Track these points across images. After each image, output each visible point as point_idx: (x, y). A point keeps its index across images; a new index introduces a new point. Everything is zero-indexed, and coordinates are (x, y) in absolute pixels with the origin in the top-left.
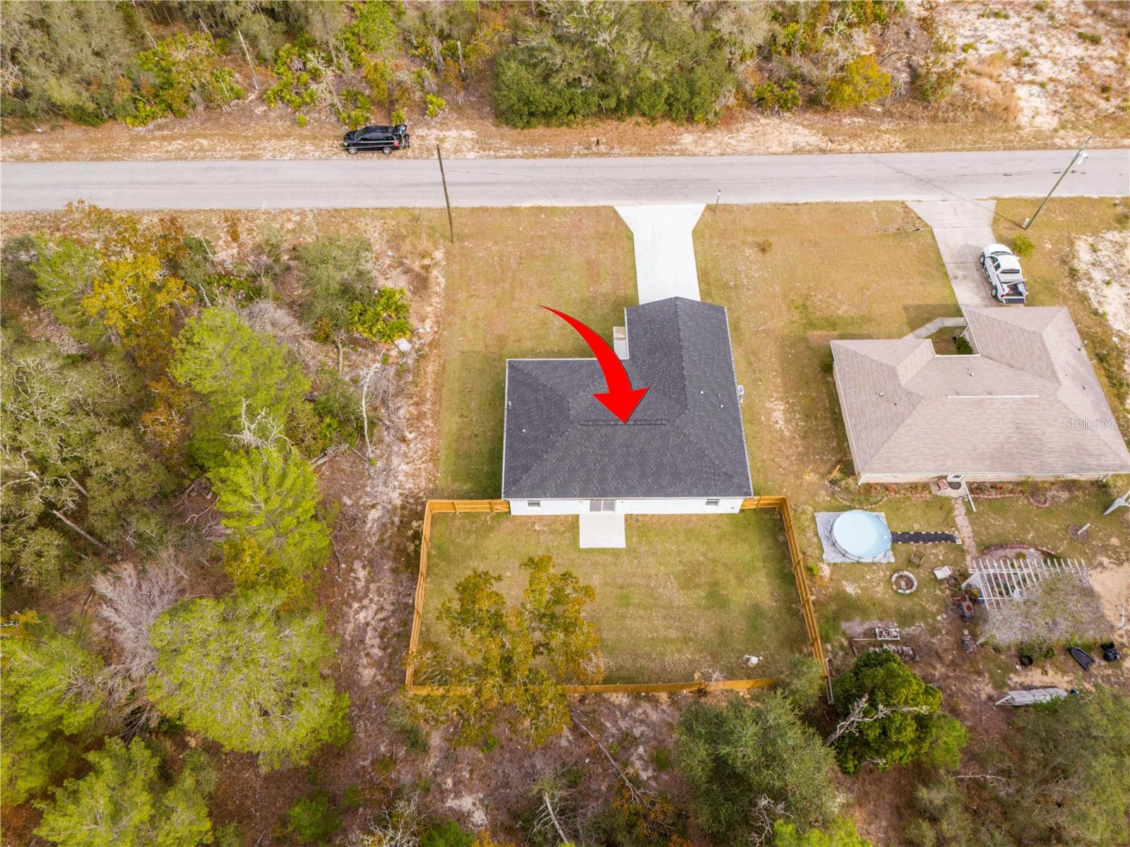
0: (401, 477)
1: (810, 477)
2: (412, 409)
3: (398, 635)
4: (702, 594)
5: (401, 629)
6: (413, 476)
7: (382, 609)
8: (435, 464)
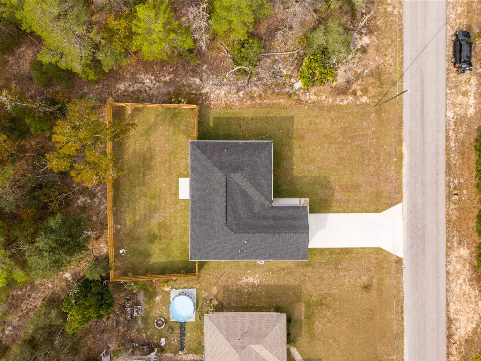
0: (217, 92)
1: (215, 290)
2: (257, 93)
3: (139, 98)
4: (156, 232)
5: (141, 99)
6: (218, 97)
7: (151, 89)
8: (224, 108)
